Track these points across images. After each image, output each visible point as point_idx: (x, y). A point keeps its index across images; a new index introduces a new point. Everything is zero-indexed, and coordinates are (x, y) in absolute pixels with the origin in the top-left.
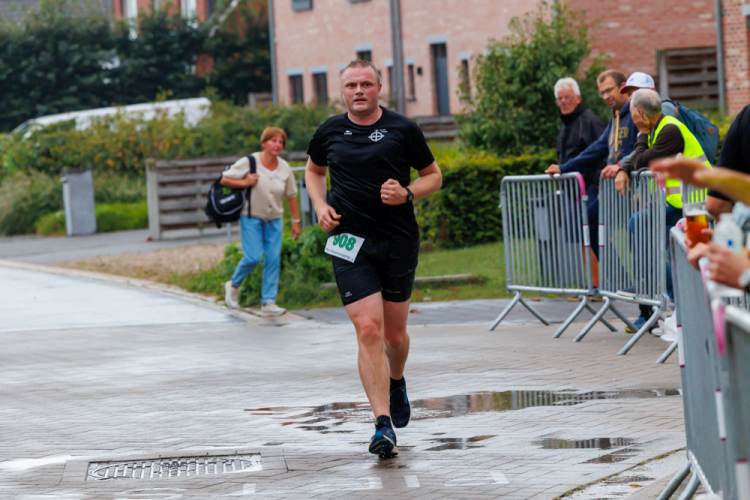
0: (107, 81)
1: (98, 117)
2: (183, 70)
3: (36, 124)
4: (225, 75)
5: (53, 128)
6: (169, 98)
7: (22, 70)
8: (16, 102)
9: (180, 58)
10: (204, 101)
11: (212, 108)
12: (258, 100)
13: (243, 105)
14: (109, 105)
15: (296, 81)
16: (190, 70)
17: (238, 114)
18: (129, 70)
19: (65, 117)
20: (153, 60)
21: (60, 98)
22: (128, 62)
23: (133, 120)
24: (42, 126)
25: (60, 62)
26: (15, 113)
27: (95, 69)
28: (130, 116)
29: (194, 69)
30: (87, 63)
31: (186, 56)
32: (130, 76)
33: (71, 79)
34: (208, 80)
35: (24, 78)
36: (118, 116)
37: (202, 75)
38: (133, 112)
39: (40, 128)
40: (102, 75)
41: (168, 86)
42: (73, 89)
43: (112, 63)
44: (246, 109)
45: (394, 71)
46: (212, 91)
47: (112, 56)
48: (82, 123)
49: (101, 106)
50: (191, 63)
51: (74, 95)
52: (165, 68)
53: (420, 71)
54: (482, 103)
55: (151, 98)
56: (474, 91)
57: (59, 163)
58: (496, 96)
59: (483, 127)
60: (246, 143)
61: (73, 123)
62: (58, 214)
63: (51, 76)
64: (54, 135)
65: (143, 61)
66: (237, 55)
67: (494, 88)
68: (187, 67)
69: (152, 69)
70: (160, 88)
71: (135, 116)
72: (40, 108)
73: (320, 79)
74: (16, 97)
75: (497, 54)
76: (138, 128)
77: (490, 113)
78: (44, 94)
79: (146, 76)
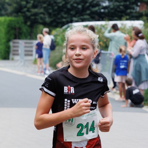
0: (102, 11)
1: (98, 25)
2: (134, 9)
6: (127, 19)
7: (68, 3)
8: (65, 16)
9: (133, 3)
10: (141, 22)
11: (144, 25)
14: (103, 20)
16: (137, 9)
18: (112, 7)
20: (122, 4)
21: (83, 15)
22: (111, 3)
26: (64, 20)
27: (98, 5)
29: (138, 9)
30: (95, 2)
31: (135, 3)
32: (112, 9)
33: (88, 8)
34: (144, 13)
35: (69, 6)
36: (106, 25)
37: (141, 11)
40: (101, 7)
41: (127, 14)
42: (88, 12)
43: (105, 3)
46: (145, 18)
49: (99, 20)
50: (137, 6)
51: (89, 15)
52: (126, 7)
55: (120, 19)
63: (80, 6)
65: (118, 4)
68: (136, 7)
69: (121, 7)
70: (123, 14)
72: (74, 19)
74: (65, 14)
78: (76, 13)
79: (118, 9)
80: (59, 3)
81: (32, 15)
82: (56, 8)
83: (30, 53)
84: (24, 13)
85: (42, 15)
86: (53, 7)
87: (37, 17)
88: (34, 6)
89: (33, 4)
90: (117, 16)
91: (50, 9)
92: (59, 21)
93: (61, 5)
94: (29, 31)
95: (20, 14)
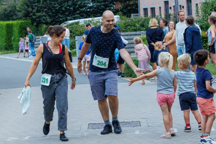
0: (88, 10)
1: (86, 21)
3: (67, 23)
4: (124, 8)
5: (72, 24)
7: (63, 7)
8: (61, 16)
9: (111, 3)
10: (118, 16)
11: (120, 18)
12: (134, 16)
13: (130, 17)
14: (89, 17)
15: (145, 10)
17: (128, 20)
18: (95, 7)
19: (76, 21)
20: (103, 4)
21: (74, 15)
22: (94, 4)
23: (97, 21)
24: (69, 23)
25: (74, 4)
26: (61, 19)
27: (85, 6)
28: (96, 20)
29: (114, 6)
30: (82, 4)
33: (78, 9)
34: (119, 10)
35: (63, 9)
36: (92, 20)
37: (117, 8)
38: (97, 19)
39: (68, 24)
40: (87, 7)
42: (78, 12)
43: (90, 4)
44: (131, 18)
45: (175, 7)
46: (120, 13)
47: (90, 2)
48: (81, 22)
49: (87, 18)
50: (114, 4)
51: (79, 14)
53: (183, 7)
54: (203, 17)
56: (200, 13)
57: (74, 35)
58: (207, 14)
59: (203, 24)
60: (131, 29)
61: (78, 22)
62: (74, 50)
63: (72, 8)
64: (73, 26)
65: (100, 4)
66: (128, 2)
67: (206, 12)
69: (102, 6)
71: (97, 20)
72: (68, 18)
73: (153, 9)
74: (61, 15)
75: (208, 2)
76: (98, 24)
77: (205, 19)
78: (69, 14)
79: (100, 8)
80: (56, 7)
81: (37, 18)
82: (54, 11)
83: (37, 46)
84: (31, 16)
85: (45, 17)
86: (52, 11)
87: (41, 19)
88: (38, 11)
89: (37, 9)
90: (100, 13)
91: (50, 12)
92: (58, 20)
93: (58, 8)
94: (36, 29)
95: (28, 18)
